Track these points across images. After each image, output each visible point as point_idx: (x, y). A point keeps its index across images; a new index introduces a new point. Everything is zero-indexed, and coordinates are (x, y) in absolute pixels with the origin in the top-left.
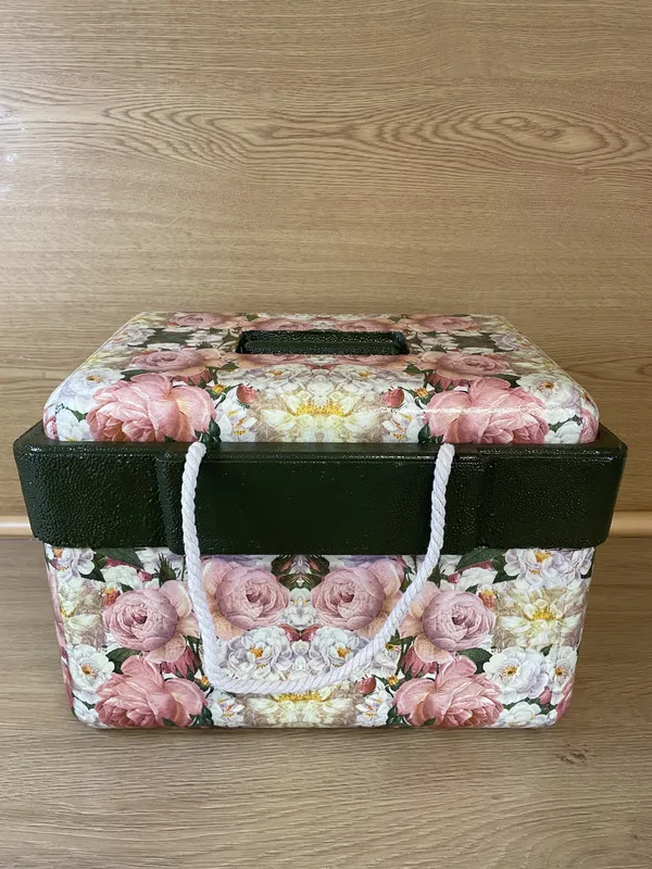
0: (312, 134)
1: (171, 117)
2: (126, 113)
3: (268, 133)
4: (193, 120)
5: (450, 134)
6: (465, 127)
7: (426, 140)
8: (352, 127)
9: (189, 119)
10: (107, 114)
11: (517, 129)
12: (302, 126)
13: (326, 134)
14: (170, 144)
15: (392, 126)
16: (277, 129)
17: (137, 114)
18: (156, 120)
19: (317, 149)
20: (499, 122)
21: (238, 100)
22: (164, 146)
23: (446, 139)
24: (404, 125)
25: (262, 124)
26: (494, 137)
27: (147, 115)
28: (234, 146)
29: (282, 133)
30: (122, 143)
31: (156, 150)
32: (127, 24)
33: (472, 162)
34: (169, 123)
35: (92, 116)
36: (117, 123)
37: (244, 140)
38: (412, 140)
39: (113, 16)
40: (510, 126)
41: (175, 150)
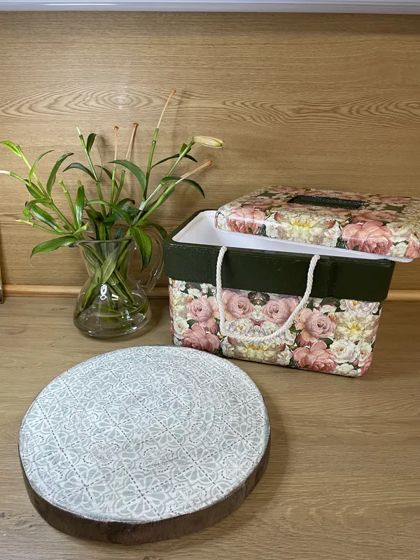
0: (319, 111)
1: (253, 105)
2: (233, 103)
3: (298, 111)
4: (264, 106)
5: (383, 110)
6: (391, 107)
7: (372, 113)
8: (336, 108)
9: (261, 105)
10: (224, 103)
11: (415, 108)
12: (314, 108)
13: (326, 111)
14: (252, 117)
15: (357, 107)
16: (301, 109)
17: (238, 104)
18: (247, 106)
19: (320, 118)
20: (407, 105)
21: (285, 96)
22: (249, 118)
23: (381, 113)
24: (362, 106)
25: (295, 107)
26: (404, 112)
27: (242, 103)
28: (281, 117)
29: (303, 111)
30: (229, 116)
31: (245, 120)
32: (238, 62)
33: (394, 124)
34: (252, 107)
35: (218, 105)
36: (228, 107)
37: (286, 114)
38: (366, 113)
39: (231, 59)
40: (412, 107)
41: (254, 119)
